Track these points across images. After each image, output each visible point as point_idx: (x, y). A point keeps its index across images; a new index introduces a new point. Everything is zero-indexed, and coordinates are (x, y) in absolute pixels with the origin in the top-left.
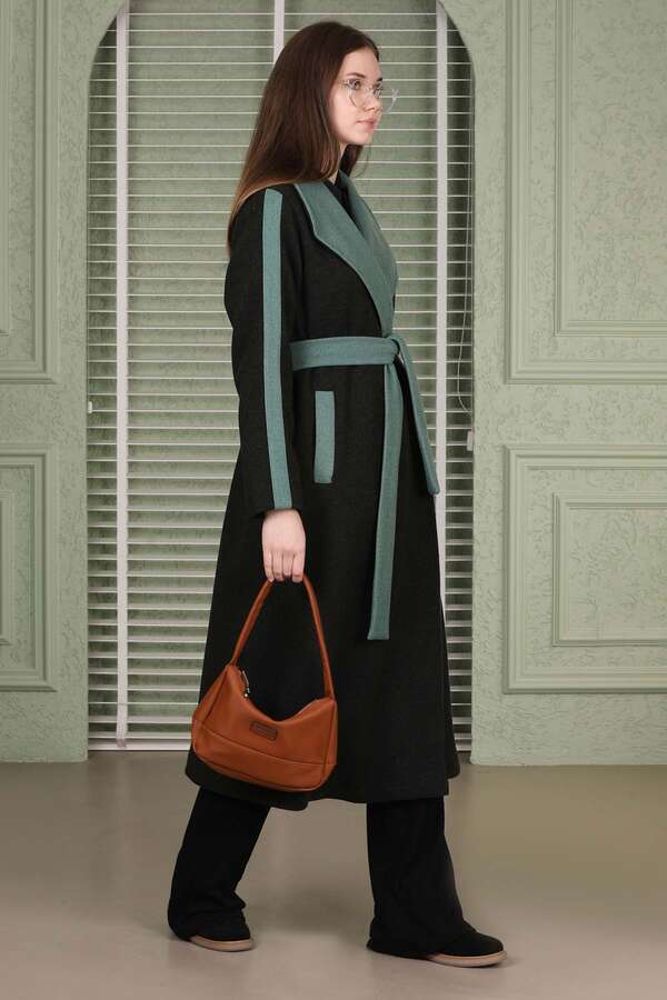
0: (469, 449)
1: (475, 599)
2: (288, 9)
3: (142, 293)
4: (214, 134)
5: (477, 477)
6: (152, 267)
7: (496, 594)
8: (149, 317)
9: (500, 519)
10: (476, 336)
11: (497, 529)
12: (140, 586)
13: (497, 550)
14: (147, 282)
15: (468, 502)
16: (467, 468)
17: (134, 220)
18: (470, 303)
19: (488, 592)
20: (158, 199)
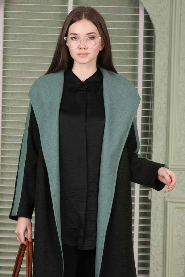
0: (149, 199)
1: (151, 265)
2: (74, 4)
3: (7, 127)
4: (40, 58)
5: (153, 211)
6: (12, 116)
7: (160, 263)
8: (11, 137)
9: (162, 230)
10: (154, 149)
11: (161, 234)
12: (3, 255)
13: (161, 243)
14: (10, 122)
15: (148, 222)
16: (148, 207)
17: (5, 95)
18: (151, 135)
19: (157, 262)
20: (16, 86)
